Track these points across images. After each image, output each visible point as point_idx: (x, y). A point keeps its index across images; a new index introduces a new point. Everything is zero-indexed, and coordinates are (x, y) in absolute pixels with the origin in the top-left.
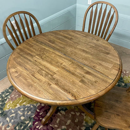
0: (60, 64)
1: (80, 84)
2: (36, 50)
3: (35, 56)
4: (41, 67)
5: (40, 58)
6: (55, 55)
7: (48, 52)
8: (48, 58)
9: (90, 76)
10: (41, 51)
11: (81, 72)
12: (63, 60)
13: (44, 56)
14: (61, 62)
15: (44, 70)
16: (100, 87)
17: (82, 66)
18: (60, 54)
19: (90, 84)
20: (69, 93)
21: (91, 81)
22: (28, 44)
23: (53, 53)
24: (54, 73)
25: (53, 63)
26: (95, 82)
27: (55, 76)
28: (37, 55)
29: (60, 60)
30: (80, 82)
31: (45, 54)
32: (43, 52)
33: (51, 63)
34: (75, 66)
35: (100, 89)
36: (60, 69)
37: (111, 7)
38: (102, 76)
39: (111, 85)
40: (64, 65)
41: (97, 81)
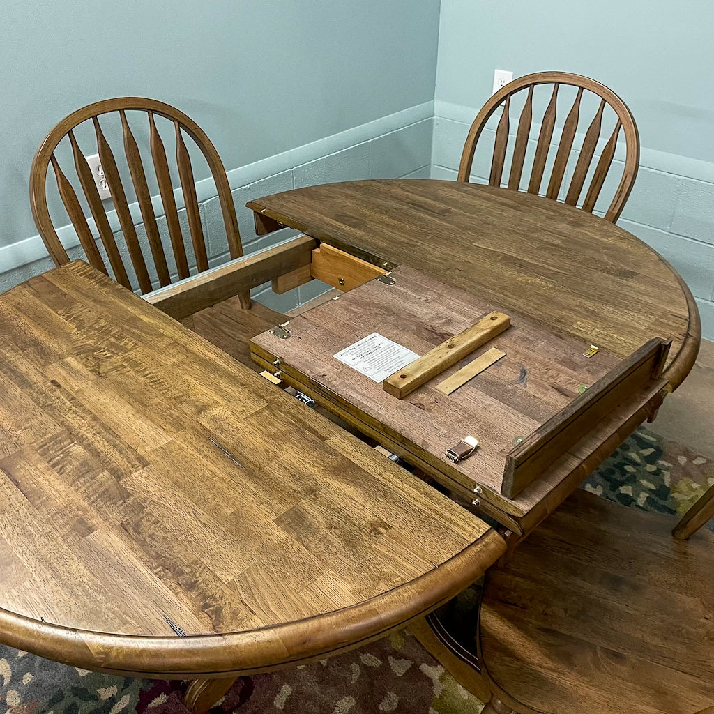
0: (188, 409)
1: (279, 534)
2: (79, 328)
3: (61, 358)
4: (73, 420)
5: (85, 372)
6: (182, 357)
7: (149, 338)
8: (132, 373)
9: (351, 491)
10: (108, 332)
11: (301, 465)
12: (218, 390)
13: (113, 360)
14: (204, 399)
15: (80, 440)
16: (396, 564)
17: (322, 432)
18: (212, 356)
19: (336, 541)
20: (191, 587)
21: (347, 518)
22: (51, 292)
23: (176, 343)
24: (140, 459)
25: (157, 400)
26: (375, 528)
27: (139, 477)
28: (80, 352)
29: (202, 391)
30: (279, 521)
31: (124, 350)
32: (119, 338)
33: (139, 402)
34: (280, 427)
35: (387, 578)
36: (180, 442)
37: (604, 101)
38: (427, 495)
39: (466, 555)
40: (214, 419)
41: (386, 526)
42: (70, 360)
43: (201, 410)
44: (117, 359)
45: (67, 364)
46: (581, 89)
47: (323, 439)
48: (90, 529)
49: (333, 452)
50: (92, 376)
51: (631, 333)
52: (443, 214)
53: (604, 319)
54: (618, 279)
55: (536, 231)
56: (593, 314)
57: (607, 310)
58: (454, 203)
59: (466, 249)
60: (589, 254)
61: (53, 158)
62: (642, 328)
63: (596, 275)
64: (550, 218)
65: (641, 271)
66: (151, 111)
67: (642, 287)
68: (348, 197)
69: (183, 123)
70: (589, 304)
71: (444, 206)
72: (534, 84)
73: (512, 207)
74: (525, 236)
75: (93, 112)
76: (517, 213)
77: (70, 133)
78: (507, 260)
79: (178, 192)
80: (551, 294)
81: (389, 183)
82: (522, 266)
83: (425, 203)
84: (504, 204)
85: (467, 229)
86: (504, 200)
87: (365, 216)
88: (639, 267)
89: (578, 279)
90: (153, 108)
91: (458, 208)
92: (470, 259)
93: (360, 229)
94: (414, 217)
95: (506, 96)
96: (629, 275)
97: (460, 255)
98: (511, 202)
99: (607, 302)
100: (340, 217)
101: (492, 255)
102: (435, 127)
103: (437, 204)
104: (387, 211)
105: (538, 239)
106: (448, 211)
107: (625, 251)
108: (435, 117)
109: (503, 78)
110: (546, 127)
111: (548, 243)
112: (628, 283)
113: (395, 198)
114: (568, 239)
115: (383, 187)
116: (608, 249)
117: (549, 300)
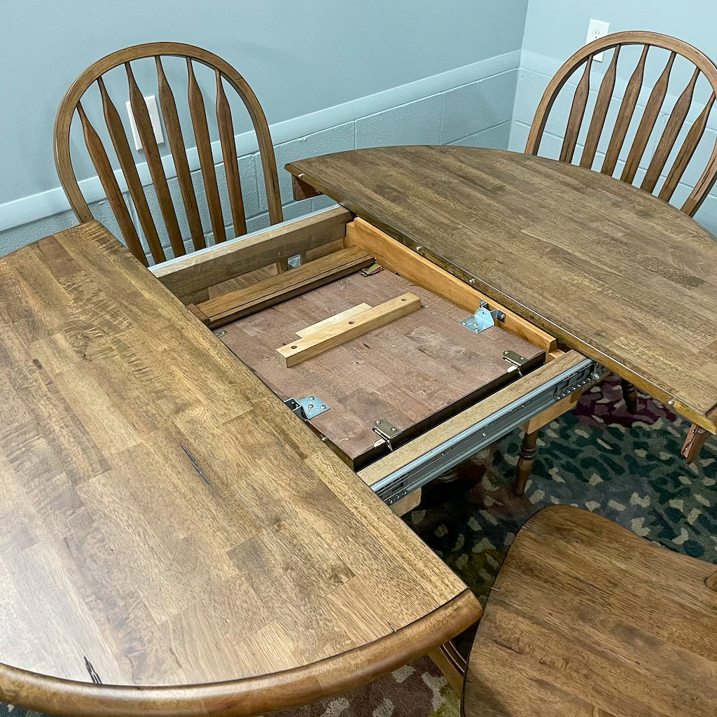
0: (166, 406)
1: (228, 570)
2: (76, 300)
3: (50, 333)
4: (44, 408)
5: (70, 352)
6: (174, 343)
7: (146, 318)
8: (118, 358)
9: (319, 524)
10: (104, 307)
11: (271, 487)
12: (203, 386)
13: (103, 340)
14: (186, 396)
15: (46, 433)
16: (351, 623)
17: (303, 448)
18: (206, 344)
19: (289, 585)
21: (307, 558)
22: (58, 256)
23: (172, 327)
24: (103, 461)
25: (136, 393)
26: (337, 575)
27: (97, 484)
28: (72, 328)
29: (186, 386)
30: (232, 554)
31: (116, 329)
32: (114, 316)
33: (117, 393)
34: (260, 437)
35: (336, 638)
36: (149, 446)
38: (403, 539)
39: (432, 620)
40: (192, 421)
41: (350, 574)
42: (59, 338)
43: (179, 409)
44: (107, 341)
45: (54, 342)
46: (674, 54)
47: (303, 456)
48: (32, 541)
49: (310, 474)
50: (77, 358)
51: (681, 357)
52: (495, 191)
53: (652, 336)
54: (679, 286)
55: (597, 220)
56: (641, 328)
57: (658, 326)
58: (512, 179)
59: (512, 236)
60: (652, 252)
61: (79, 106)
62: (695, 351)
63: (656, 281)
64: (615, 204)
65: (708, 279)
66: (190, 58)
67: (706, 299)
68: (395, 164)
69: (225, 71)
70: (638, 315)
71: (498, 182)
72: (620, 44)
73: (575, 188)
74: (583, 225)
75: (125, 57)
76: (578, 195)
77: (99, 79)
78: (556, 253)
79: (216, 146)
80: (597, 299)
81: (443, 150)
82: (570, 262)
83: (478, 177)
84: (567, 185)
85: (519, 211)
86: (568, 179)
87: (407, 188)
88: (708, 272)
89: (631, 283)
90: (192, 54)
91: (513, 185)
92: (513, 248)
93: (399, 204)
94: (461, 194)
95: (588, 56)
96: (693, 282)
97: (503, 243)
98: (575, 182)
99: (659, 314)
100: (380, 189)
101: (538, 246)
102: (520, 79)
103: (491, 179)
104: (433, 185)
105: (597, 231)
106: (501, 188)
107: (694, 252)
108: (520, 68)
109: (598, 29)
110: (630, 96)
111: (606, 236)
112: (689, 292)
113: (445, 168)
114: (632, 234)
115: (436, 155)
116: (676, 248)
117: (593, 307)
